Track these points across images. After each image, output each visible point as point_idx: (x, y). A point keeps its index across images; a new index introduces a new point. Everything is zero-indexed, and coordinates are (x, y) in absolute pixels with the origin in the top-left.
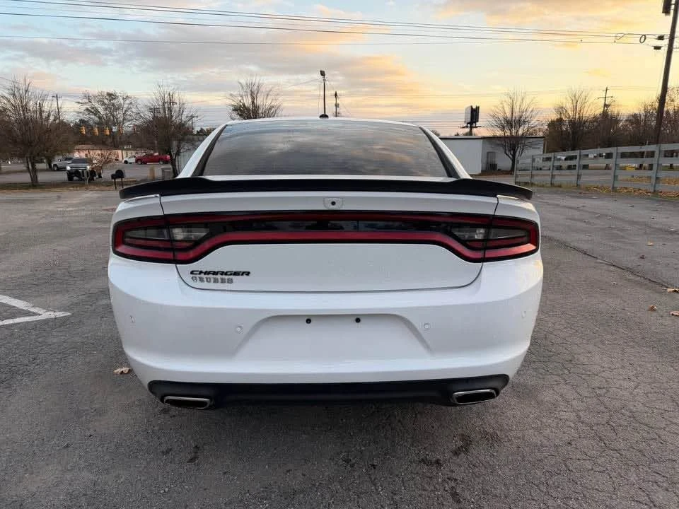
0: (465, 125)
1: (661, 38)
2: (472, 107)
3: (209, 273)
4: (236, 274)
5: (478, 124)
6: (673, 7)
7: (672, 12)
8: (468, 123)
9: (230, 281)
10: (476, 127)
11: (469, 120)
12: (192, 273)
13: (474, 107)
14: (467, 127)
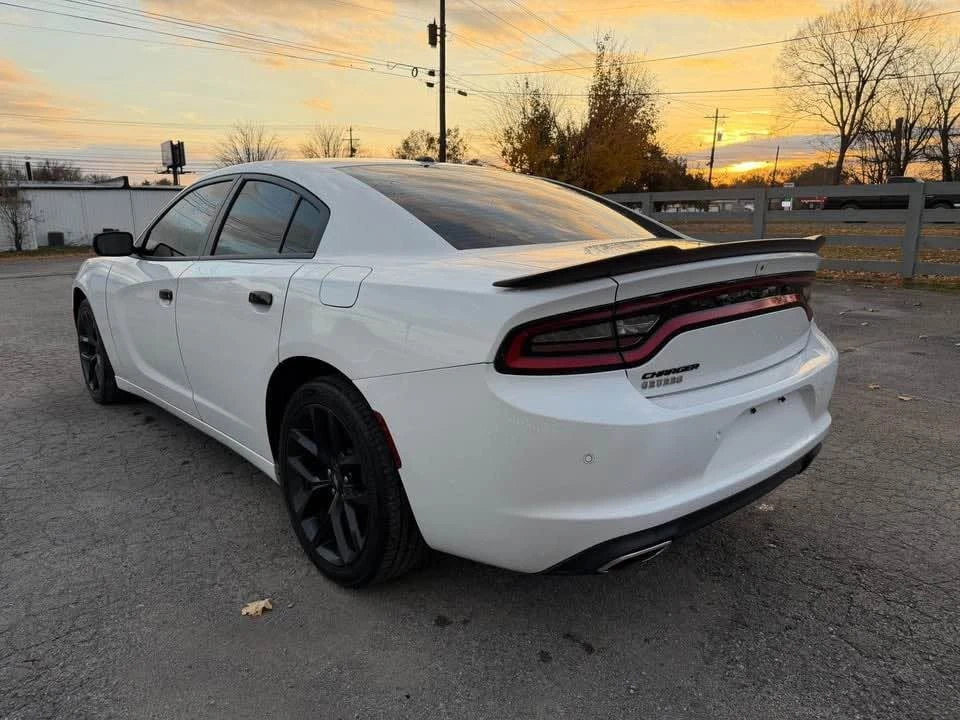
0: (165, 169)
1: (432, 73)
2: (171, 142)
3: (660, 374)
4: (686, 369)
5: (185, 168)
6: (438, 38)
7: (438, 45)
8: (169, 167)
9: (680, 380)
10: (182, 173)
11: (170, 162)
12: (644, 377)
13: (175, 143)
14: (168, 172)
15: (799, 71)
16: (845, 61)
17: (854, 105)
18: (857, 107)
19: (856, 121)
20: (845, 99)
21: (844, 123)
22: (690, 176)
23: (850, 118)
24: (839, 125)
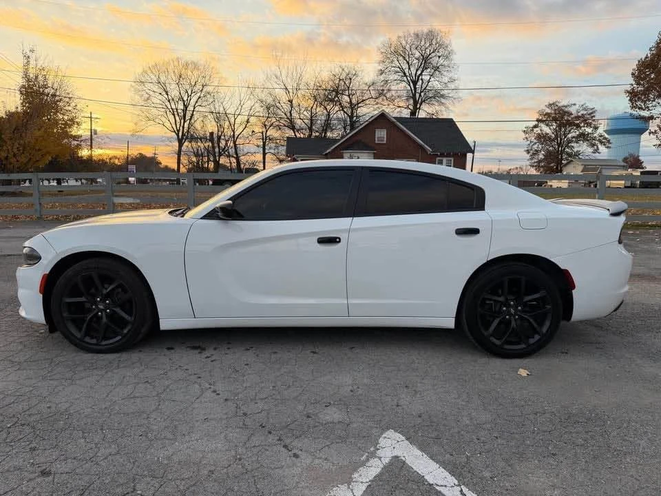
15: (147, 96)
16: (174, 93)
17: (182, 121)
18: (184, 122)
19: (185, 131)
20: (176, 116)
21: (178, 131)
22: (82, 157)
23: (181, 128)
24: (175, 132)
